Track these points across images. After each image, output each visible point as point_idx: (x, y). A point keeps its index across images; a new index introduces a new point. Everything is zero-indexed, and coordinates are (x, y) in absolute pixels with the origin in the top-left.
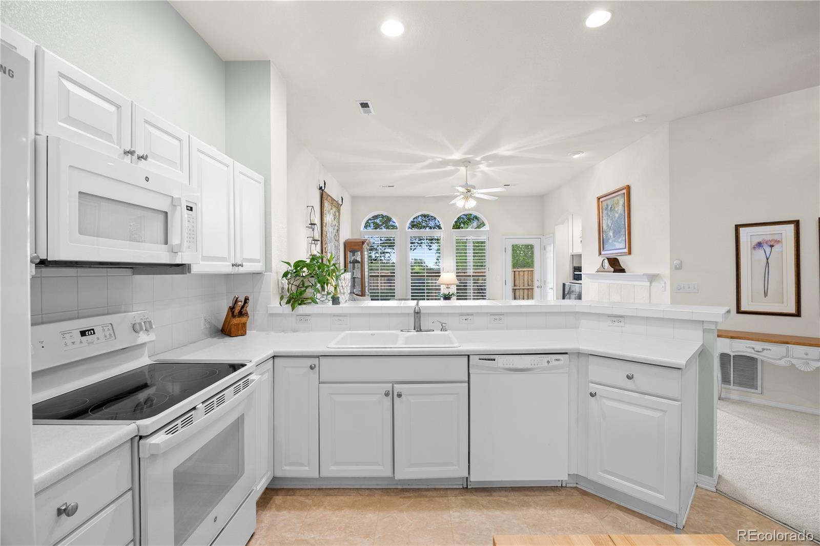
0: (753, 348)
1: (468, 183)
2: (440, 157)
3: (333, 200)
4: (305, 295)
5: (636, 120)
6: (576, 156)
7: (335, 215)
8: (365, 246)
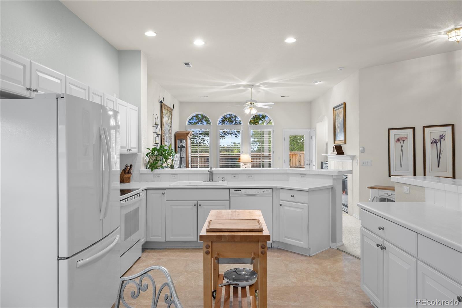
0: (387, 194)
1: (252, 98)
2: (234, 83)
3: (168, 107)
4: (157, 165)
5: (339, 69)
6: (317, 84)
7: (169, 117)
8: (189, 137)
